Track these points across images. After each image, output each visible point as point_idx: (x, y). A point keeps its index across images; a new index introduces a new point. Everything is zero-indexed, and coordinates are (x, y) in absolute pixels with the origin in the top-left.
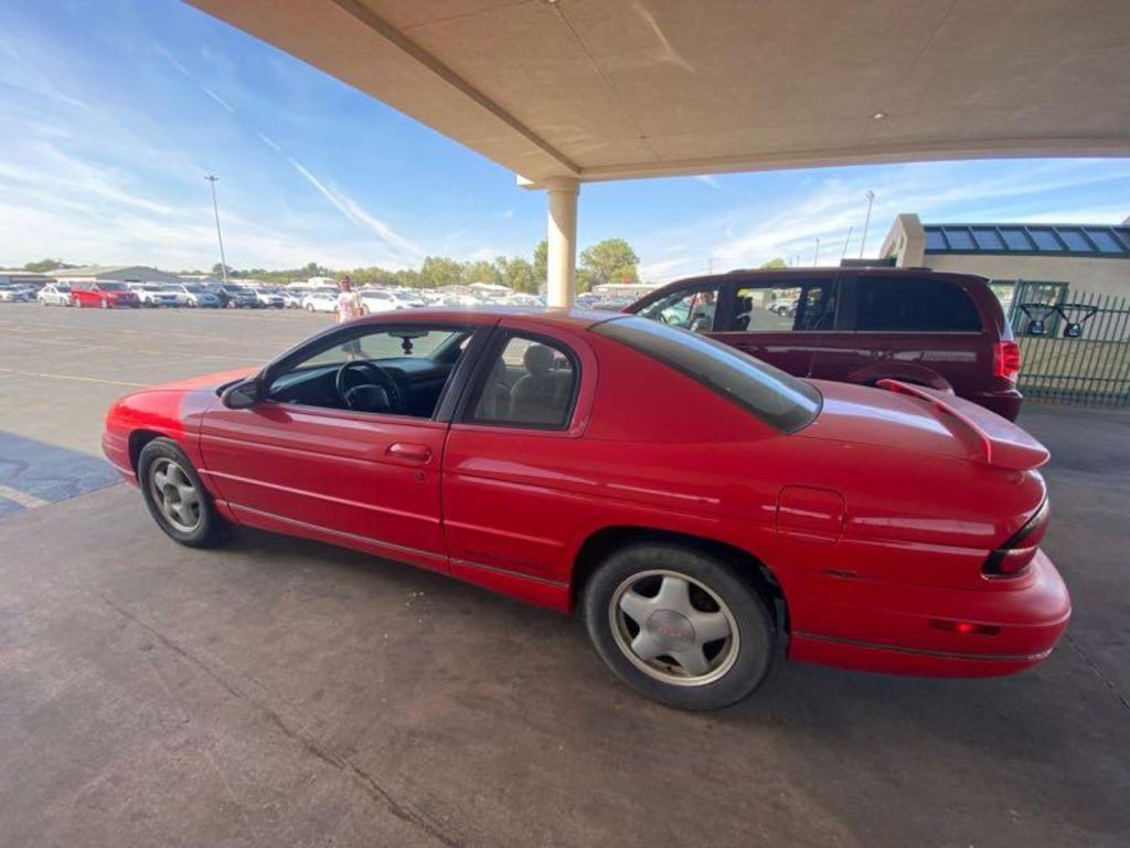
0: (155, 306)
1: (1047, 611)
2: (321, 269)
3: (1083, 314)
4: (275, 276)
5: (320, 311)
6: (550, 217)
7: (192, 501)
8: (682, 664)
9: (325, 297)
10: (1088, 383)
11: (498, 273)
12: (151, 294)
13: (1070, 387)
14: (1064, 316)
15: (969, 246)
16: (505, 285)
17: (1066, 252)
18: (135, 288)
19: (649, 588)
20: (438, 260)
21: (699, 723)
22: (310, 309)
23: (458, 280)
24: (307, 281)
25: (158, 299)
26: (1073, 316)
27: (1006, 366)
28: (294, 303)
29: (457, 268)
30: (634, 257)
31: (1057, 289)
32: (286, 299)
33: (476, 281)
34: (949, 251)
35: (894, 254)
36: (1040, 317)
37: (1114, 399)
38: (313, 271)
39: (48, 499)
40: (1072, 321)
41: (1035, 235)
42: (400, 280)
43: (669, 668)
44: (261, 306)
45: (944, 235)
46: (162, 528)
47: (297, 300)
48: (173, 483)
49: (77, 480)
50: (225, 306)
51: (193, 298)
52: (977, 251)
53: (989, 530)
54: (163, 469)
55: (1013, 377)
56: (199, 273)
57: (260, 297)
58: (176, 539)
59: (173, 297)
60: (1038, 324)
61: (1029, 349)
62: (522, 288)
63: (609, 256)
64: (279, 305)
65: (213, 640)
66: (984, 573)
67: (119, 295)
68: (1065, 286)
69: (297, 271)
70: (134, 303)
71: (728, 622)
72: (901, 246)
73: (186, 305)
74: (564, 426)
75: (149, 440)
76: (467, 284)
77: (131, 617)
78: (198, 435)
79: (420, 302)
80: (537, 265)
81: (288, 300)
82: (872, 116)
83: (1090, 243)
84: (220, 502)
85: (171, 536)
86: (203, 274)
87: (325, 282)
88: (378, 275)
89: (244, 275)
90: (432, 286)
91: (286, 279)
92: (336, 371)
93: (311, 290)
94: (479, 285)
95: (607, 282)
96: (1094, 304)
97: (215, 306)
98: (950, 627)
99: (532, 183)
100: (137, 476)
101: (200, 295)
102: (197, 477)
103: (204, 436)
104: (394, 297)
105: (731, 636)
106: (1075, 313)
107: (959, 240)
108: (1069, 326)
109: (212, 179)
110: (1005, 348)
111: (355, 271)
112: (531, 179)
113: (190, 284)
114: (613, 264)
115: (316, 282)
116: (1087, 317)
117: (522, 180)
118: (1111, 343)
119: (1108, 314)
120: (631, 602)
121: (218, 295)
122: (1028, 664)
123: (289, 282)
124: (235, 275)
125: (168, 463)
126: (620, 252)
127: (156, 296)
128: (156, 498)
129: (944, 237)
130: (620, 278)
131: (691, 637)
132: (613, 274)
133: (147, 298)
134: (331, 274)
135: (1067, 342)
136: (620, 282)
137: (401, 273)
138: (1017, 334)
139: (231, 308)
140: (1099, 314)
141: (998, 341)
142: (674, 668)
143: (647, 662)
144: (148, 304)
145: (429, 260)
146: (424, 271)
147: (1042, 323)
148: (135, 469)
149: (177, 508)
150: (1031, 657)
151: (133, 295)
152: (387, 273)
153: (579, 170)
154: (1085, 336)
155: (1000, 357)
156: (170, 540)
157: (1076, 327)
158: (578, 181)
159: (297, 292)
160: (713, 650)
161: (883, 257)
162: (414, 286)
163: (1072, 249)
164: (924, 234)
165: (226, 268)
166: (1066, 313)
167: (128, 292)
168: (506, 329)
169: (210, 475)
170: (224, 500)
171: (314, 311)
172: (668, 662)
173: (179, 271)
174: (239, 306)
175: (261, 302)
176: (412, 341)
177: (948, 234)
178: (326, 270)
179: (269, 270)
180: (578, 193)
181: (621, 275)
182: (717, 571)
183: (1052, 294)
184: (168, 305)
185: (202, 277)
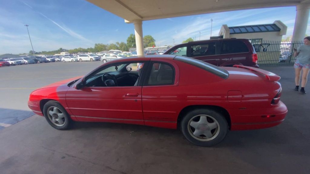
0: (14, 65)
1: (282, 110)
2: (64, 50)
3: (267, 46)
4: (49, 53)
5: (67, 62)
6: (135, 30)
7: (63, 117)
8: (206, 136)
9: (68, 58)
10: (269, 62)
11: (117, 46)
12: (13, 62)
13: (265, 63)
14: (262, 47)
15: (239, 32)
16: (119, 50)
17: (261, 31)
18: (8, 60)
19: (197, 119)
20: (99, 44)
21: (211, 149)
22: (64, 61)
23: (105, 49)
24: (60, 53)
25: (15, 63)
26: (265, 46)
27: (255, 59)
28: (58, 60)
29: (104, 46)
30: (154, 40)
31: (260, 40)
32: (56, 59)
33: (111, 49)
34: (235, 33)
35: (222, 35)
36: (258, 47)
37: (275, 65)
38: (61, 50)
39: (11, 124)
40: (264, 48)
41: (247, 28)
42: (88, 51)
43: (202, 138)
44: (48, 62)
45: (233, 29)
46: (53, 126)
47: (59, 59)
48: (55, 113)
49: (17, 117)
50: (36, 63)
51: (26, 61)
52: (241, 33)
53: (267, 95)
54: (52, 110)
55: (256, 62)
56: (25, 54)
57: (47, 59)
58: (57, 129)
59: (20, 62)
60: (257, 49)
61: (259, 55)
62: (124, 50)
63: (147, 40)
64: (53, 61)
65: (82, 152)
66: (271, 104)
67: (3, 63)
68: (262, 39)
69: (57, 51)
70: (8, 65)
71: (217, 124)
72: (224, 33)
73: (24, 64)
74: (173, 83)
75: (46, 102)
76: (108, 50)
77: (54, 151)
78: (65, 99)
79: (97, 56)
80: (127, 43)
81: (57, 59)
82: (215, 1)
83: (266, 28)
84: (72, 116)
85: (56, 128)
86: (27, 54)
87: (66, 53)
88: (82, 50)
89: (40, 53)
90: (98, 52)
91: (53, 53)
92: (102, 76)
93: (63, 56)
94: (112, 50)
95: (147, 47)
96: (269, 43)
97: (33, 63)
98: (266, 116)
99: (129, 22)
100: (43, 113)
101: (28, 60)
102: (65, 110)
103: (66, 98)
104: (89, 56)
105: (217, 127)
106: (265, 45)
107: (237, 30)
108: (264, 49)
109: (27, 26)
110: (254, 55)
111: (74, 49)
112: (128, 21)
113: (25, 58)
114: (148, 42)
115: (63, 54)
116: (268, 46)
117: (126, 21)
118: (273, 52)
119: (276, 45)
120: (192, 124)
121: (34, 60)
122: (281, 122)
123: (54, 54)
124: (37, 53)
125: (53, 108)
126: (150, 39)
127: (15, 62)
128: (50, 118)
129: (233, 30)
130: (150, 46)
131: (208, 129)
132: (149, 45)
133: (12, 63)
134: (67, 51)
135: (264, 53)
136: (151, 47)
137: (88, 49)
138: (256, 51)
139: (38, 63)
140: (270, 45)
141: (252, 54)
142: (204, 137)
143: (197, 137)
144: (12, 65)
145: (96, 45)
146: (95, 48)
147: (258, 48)
148: (42, 111)
149: (57, 120)
150: (281, 121)
151: (8, 62)
152: (84, 49)
153: (142, 17)
154: (268, 51)
155: (253, 58)
156: (55, 129)
157: (265, 49)
158: (142, 20)
159: (58, 57)
160: (213, 131)
161: (220, 36)
162: (93, 52)
163: (263, 30)
164: (229, 29)
165: (34, 51)
166: (263, 46)
167: (6, 62)
168: (152, 61)
169: (69, 109)
170: (74, 115)
171: (65, 62)
172: (202, 136)
173: (18, 54)
174: (41, 62)
175: (48, 60)
176: (118, 67)
177: (234, 29)
178: (66, 50)
179: (47, 51)
180: (142, 24)
181: (151, 45)
182: (214, 113)
183: (259, 41)
184: (19, 64)
185: (27, 55)
